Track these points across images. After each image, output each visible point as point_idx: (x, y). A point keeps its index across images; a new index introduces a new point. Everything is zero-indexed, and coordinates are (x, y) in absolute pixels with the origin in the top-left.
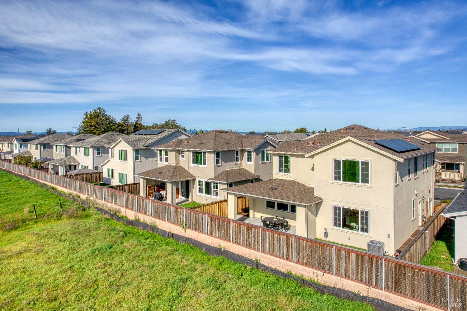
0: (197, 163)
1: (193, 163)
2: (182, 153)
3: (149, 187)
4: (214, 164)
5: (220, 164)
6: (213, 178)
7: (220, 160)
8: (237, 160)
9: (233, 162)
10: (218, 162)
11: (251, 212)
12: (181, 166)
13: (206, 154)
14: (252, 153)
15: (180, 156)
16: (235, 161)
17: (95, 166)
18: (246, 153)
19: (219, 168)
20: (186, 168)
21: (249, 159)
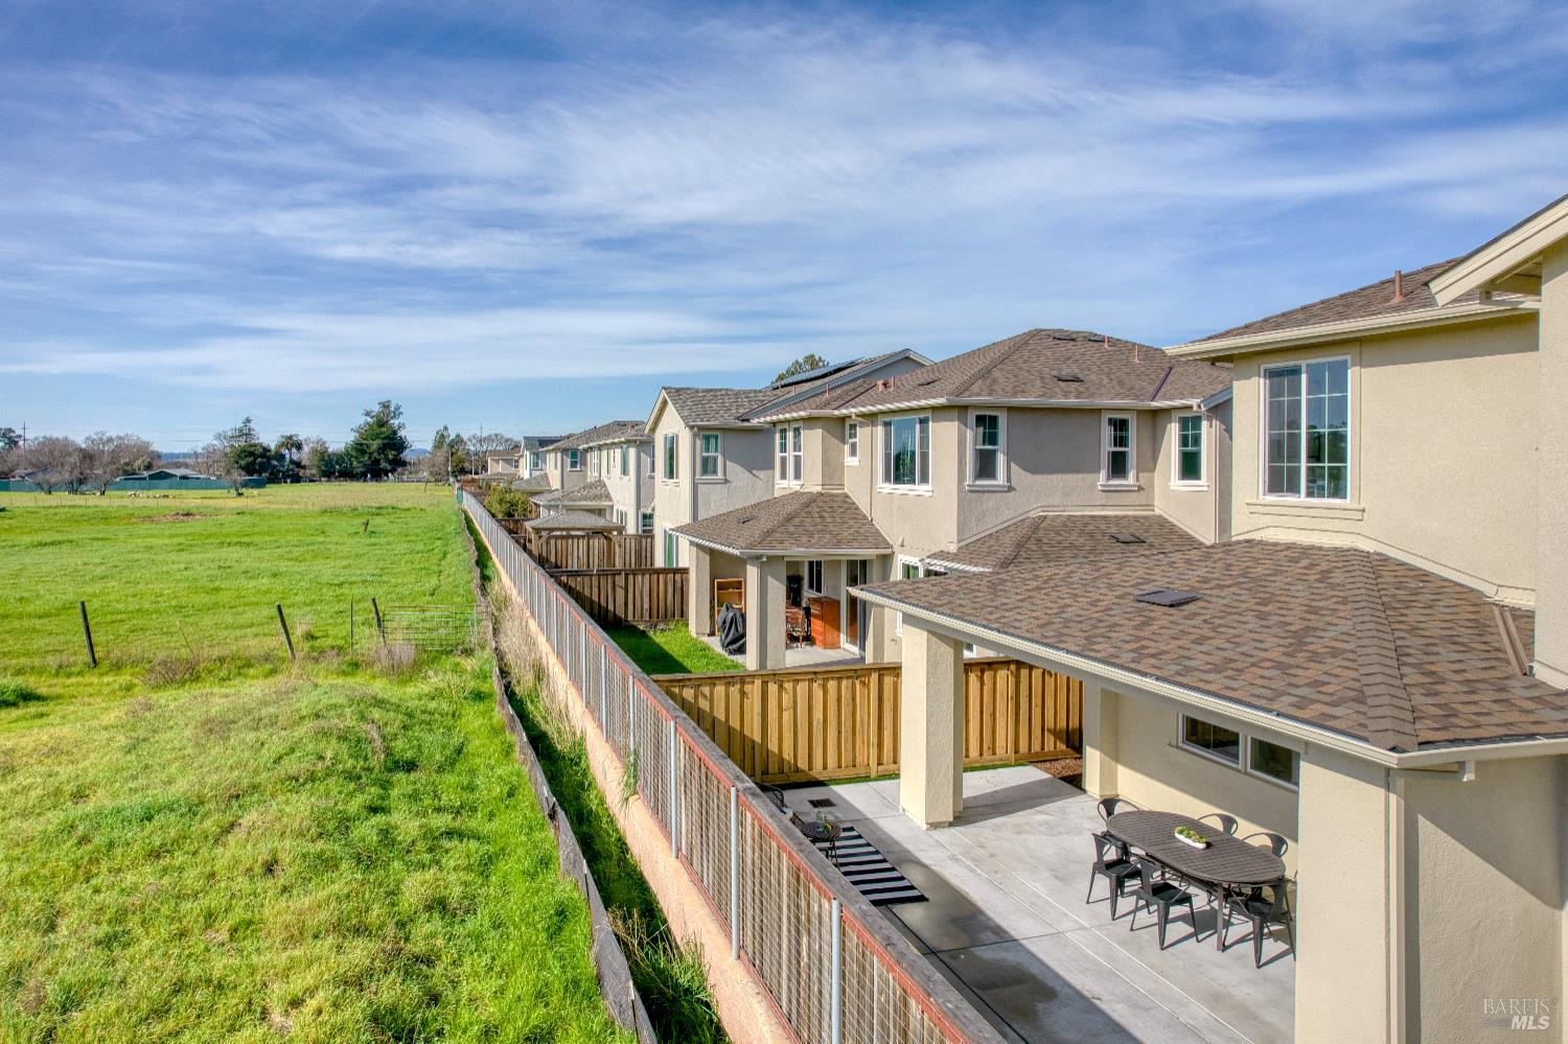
0: (898, 480)
1: (887, 479)
2: (850, 437)
3: (721, 587)
4: (961, 479)
5: (1001, 478)
6: (953, 548)
7: (1001, 459)
8: (1118, 465)
9: (1089, 477)
10: (985, 466)
11: (1093, 758)
12: (847, 496)
13: (930, 423)
14: (1204, 424)
15: (847, 448)
16: (1103, 474)
17: (643, 510)
18: (1173, 431)
19: (991, 501)
20: (863, 505)
21: (1190, 466)
